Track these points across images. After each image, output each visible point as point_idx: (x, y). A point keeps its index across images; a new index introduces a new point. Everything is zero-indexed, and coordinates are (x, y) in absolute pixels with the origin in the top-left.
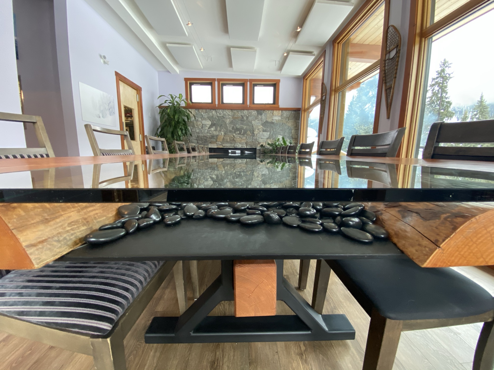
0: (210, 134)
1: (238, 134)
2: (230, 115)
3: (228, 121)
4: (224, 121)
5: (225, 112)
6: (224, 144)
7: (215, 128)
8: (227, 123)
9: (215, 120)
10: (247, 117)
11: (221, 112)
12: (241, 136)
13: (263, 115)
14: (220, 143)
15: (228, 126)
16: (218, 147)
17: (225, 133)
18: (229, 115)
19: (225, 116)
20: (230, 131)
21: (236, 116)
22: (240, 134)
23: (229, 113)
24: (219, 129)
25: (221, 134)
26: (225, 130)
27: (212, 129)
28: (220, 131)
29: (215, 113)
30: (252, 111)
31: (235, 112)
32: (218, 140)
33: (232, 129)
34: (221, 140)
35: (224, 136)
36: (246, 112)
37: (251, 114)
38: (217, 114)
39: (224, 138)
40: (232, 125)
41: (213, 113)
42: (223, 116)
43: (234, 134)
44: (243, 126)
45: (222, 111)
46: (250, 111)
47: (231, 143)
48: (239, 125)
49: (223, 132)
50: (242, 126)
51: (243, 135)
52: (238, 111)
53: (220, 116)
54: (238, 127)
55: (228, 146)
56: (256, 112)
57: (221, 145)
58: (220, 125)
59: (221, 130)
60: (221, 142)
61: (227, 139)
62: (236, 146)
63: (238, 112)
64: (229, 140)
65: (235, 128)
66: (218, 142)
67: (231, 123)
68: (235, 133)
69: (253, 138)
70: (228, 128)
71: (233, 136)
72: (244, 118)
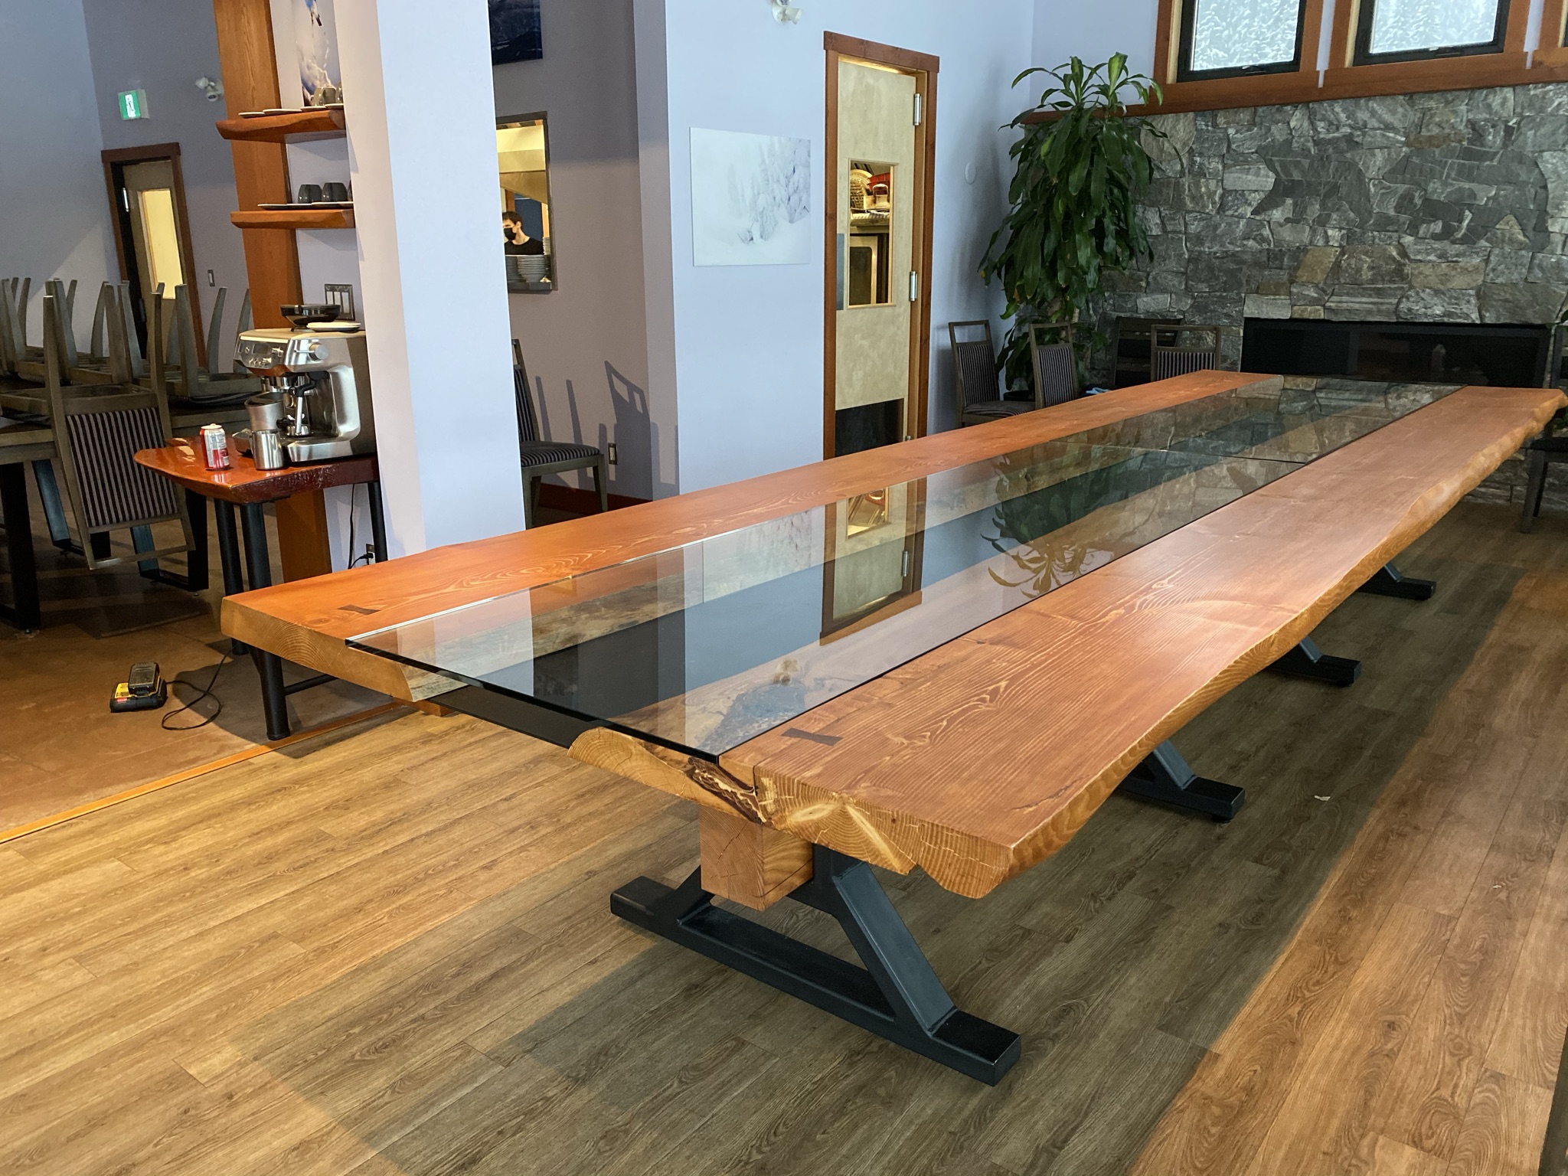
0: (1264, 240)
1: (1436, 237)
2: (1395, 129)
3: (1375, 164)
4: (1351, 165)
5: (1362, 115)
6: (1334, 298)
7: (1295, 205)
8: (1372, 173)
9: (1297, 164)
10: (1509, 131)
11: (1343, 116)
12: (1453, 249)
14: (1312, 293)
15: (1372, 189)
16: (1296, 316)
17: (1349, 237)
18: (1388, 127)
19: (1364, 134)
20: (1384, 224)
21: (1436, 131)
22: (1447, 234)
23: (1387, 117)
24: (1315, 209)
25: (1327, 238)
26: (1352, 215)
27: (1277, 215)
28: (1322, 222)
29: (1306, 124)
30: (1549, 87)
31: (1432, 104)
32: (1303, 275)
33: (1398, 208)
34: (1320, 277)
35: (1343, 253)
36: (1504, 101)
37: (1542, 109)
38: (1315, 129)
39: (1337, 265)
40: (1402, 188)
41: (1292, 124)
42: (1349, 139)
43: (1408, 240)
44: (1473, 186)
45: (1344, 110)
46: (1535, 91)
47: (1379, 292)
48: (1445, 184)
49: (1341, 229)
50: (1467, 186)
51: (1463, 241)
52: (1450, 97)
53: (1330, 141)
54: (1435, 197)
55: (1357, 306)
57: (1314, 302)
58: (1322, 191)
59: (1329, 215)
60: (1316, 286)
61: (1359, 270)
62: (1410, 310)
63: (1447, 103)
64: (1366, 275)
65: (1418, 201)
66: (1303, 284)
67: (1399, 170)
68: (1413, 229)
69: (1533, 258)
70: (1375, 202)
71: (1394, 254)
72: (1490, 138)
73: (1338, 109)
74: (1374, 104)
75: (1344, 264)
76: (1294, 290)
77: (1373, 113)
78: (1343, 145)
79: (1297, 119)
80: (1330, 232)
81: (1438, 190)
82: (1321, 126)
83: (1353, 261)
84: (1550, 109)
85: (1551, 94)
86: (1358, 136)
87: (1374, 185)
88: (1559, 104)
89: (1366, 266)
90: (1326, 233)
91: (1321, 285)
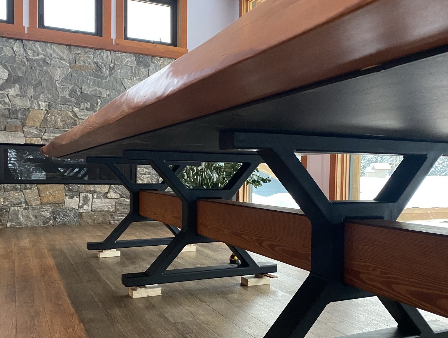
0: (5, 103)
2: (64, 60)
3: (58, 74)
4: (46, 73)
5: (50, 51)
6: (46, 134)
7: (21, 88)
8: (56, 78)
9: (19, 68)
10: (110, 68)
11: (40, 49)
13: (150, 68)
14: (35, 131)
15: (58, 85)
16: (28, 142)
17: (49, 105)
18: (61, 58)
19: (51, 60)
20: (65, 101)
21: (82, 63)
22: (92, 108)
23: (60, 53)
24: (31, 91)
25: (39, 106)
26: (50, 96)
27: (12, 92)
28: (36, 97)
29: (22, 50)
30: (123, 54)
31: (79, 52)
32: (29, 123)
33: (70, 95)
34: (38, 124)
35: (47, 113)
37: (121, 62)
38: (27, 53)
39: (45, 119)
40: (71, 86)
41: (15, 49)
42: (44, 60)
43: (76, 109)
44: (100, 89)
45: (40, 47)
46: (119, 54)
48: (89, 86)
49: (45, 102)
50: (98, 89)
52: (86, 50)
53: (35, 60)
54: (85, 92)
56: (133, 58)
57: (36, 136)
58: (34, 84)
59: (39, 95)
60: (36, 128)
61: (56, 122)
63: (85, 53)
64: (60, 124)
65: (78, 93)
66: (30, 127)
67: (68, 78)
68: (78, 105)
70: (60, 91)
71: (71, 115)
72: (104, 70)
73: (37, 46)
74: (54, 47)
75: (49, 118)
76: (25, 129)
77: (54, 51)
78: (41, 63)
79: (17, 46)
80: (40, 103)
81: (87, 90)
82: (30, 52)
83: (53, 117)
84: (124, 63)
85: (124, 57)
86: (48, 60)
87: (58, 83)
88: (127, 61)
89: (59, 120)
90: (38, 103)
91: (38, 128)
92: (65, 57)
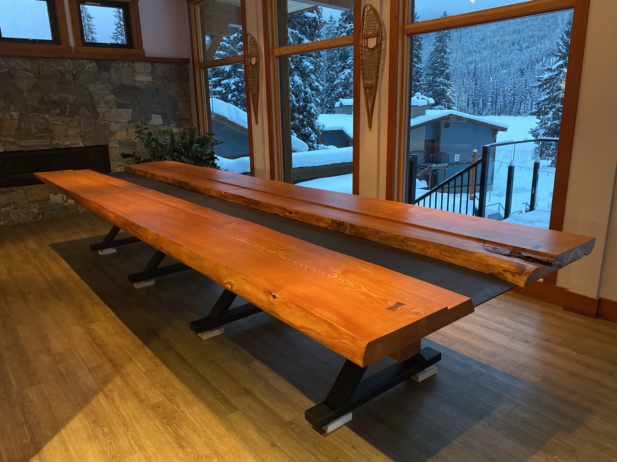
1: (57, 114)
2: (28, 71)
3: (24, 84)
4: (13, 85)
5: (13, 64)
6: (23, 141)
8: (23, 89)
10: (73, 75)
12: (67, 119)
13: (112, 71)
14: (11, 140)
16: (7, 150)
17: (21, 115)
18: (26, 70)
19: (15, 72)
20: (35, 110)
21: (46, 73)
22: (62, 114)
23: (23, 65)
25: (12, 116)
26: (20, 106)
28: (7, 109)
30: (84, 61)
31: (41, 62)
32: (4, 132)
33: (39, 103)
34: (13, 133)
35: (20, 122)
36: (69, 64)
37: (83, 69)
39: (19, 127)
40: (39, 95)
42: (9, 73)
43: (47, 116)
44: (67, 95)
45: (3, 61)
46: (79, 62)
47: (42, 138)
48: (55, 94)
49: (16, 112)
50: (65, 95)
51: (69, 116)
52: (47, 60)
54: (53, 99)
55: (34, 144)
56: (94, 64)
57: (13, 143)
59: (9, 106)
60: (12, 136)
61: (30, 129)
62: (57, 144)
63: (47, 62)
64: (34, 131)
65: (47, 101)
66: (6, 136)
67: (34, 88)
68: (49, 113)
69: (95, 122)
70: (28, 100)
71: (43, 122)
72: (68, 77)
74: (17, 60)
75: (22, 126)
77: (17, 63)
78: (7, 76)
80: (12, 113)
81: (54, 97)
83: (26, 125)
84: (86, 69)
85: (85, 63)
86: (13, 72)
87: (26, 94)
88: (89, 67)
89: (33, 127)
90: (10, 113)
91: (14, 136)
92: (28, 68)
